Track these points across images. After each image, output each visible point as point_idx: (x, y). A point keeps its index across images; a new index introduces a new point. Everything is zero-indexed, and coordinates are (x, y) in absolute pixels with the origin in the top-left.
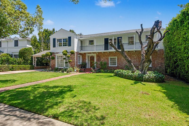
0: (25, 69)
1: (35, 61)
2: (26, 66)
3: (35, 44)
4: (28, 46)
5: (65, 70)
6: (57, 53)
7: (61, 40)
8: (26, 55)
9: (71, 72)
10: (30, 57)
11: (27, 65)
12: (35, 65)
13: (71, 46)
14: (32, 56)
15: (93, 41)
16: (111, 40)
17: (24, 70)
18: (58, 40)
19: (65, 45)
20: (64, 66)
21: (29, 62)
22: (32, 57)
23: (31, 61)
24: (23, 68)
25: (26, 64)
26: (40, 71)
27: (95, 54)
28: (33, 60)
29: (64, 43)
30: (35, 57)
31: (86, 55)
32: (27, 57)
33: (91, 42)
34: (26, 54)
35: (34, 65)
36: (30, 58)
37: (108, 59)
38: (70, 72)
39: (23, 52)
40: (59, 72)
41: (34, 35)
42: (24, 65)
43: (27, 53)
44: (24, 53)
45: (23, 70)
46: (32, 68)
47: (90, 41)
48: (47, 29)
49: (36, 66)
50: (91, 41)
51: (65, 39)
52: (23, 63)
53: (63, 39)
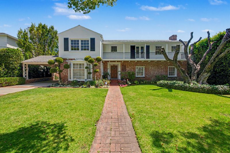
0: (9, 84)
1: (26, 70)
2: (11, 79)
3: (24, 44)
4: (8, 46)
5: (92, 83)
6: (72, 60)
7: (78, 41)
8: (10, 61)
9: (101, 85)
10: (19, 65)
11: (13, 77)
12: (26, 76)
13: (95, 51)
14: (22, 62)
15: (116, 47)
16: (138, 48)
17: (7, 86)
18: (72, 41)
19: (85, 50)
20: (86, 77)
21: (17, 72)
22: (21, 64)
23: (19, 71)
24: (6, 83)
25: (10, 76)
26: (43, 87)
27: (120, 63)
28: (24, 70)
29: (82, 46)
30: (26, 65)
31: (107, 63)
32: (12, 64)
33: (114, 49)
34: (10, 59)
35: (24, 76)
36: (17, 66)
37: (134, 69)
38: (101, 87)
39: (4, 54)
40: (82, 87)
41: (23, 31)
42: (7, 77)
43: (12, 57)
44: (5, 56)
45: (5, 86)
46: (22, 82)
47: (112, 47)
48: (45, 25)
49: (28, 79)
50: (114, 47)
51: (85, 41)
52: (5, 74)
53: (82, 41)
